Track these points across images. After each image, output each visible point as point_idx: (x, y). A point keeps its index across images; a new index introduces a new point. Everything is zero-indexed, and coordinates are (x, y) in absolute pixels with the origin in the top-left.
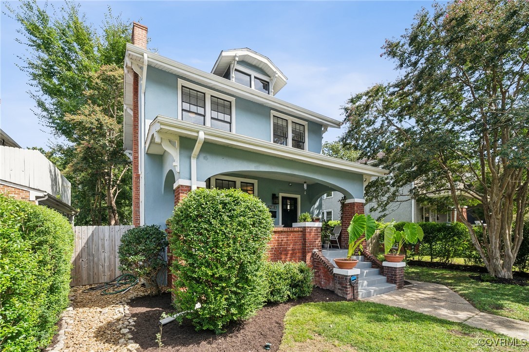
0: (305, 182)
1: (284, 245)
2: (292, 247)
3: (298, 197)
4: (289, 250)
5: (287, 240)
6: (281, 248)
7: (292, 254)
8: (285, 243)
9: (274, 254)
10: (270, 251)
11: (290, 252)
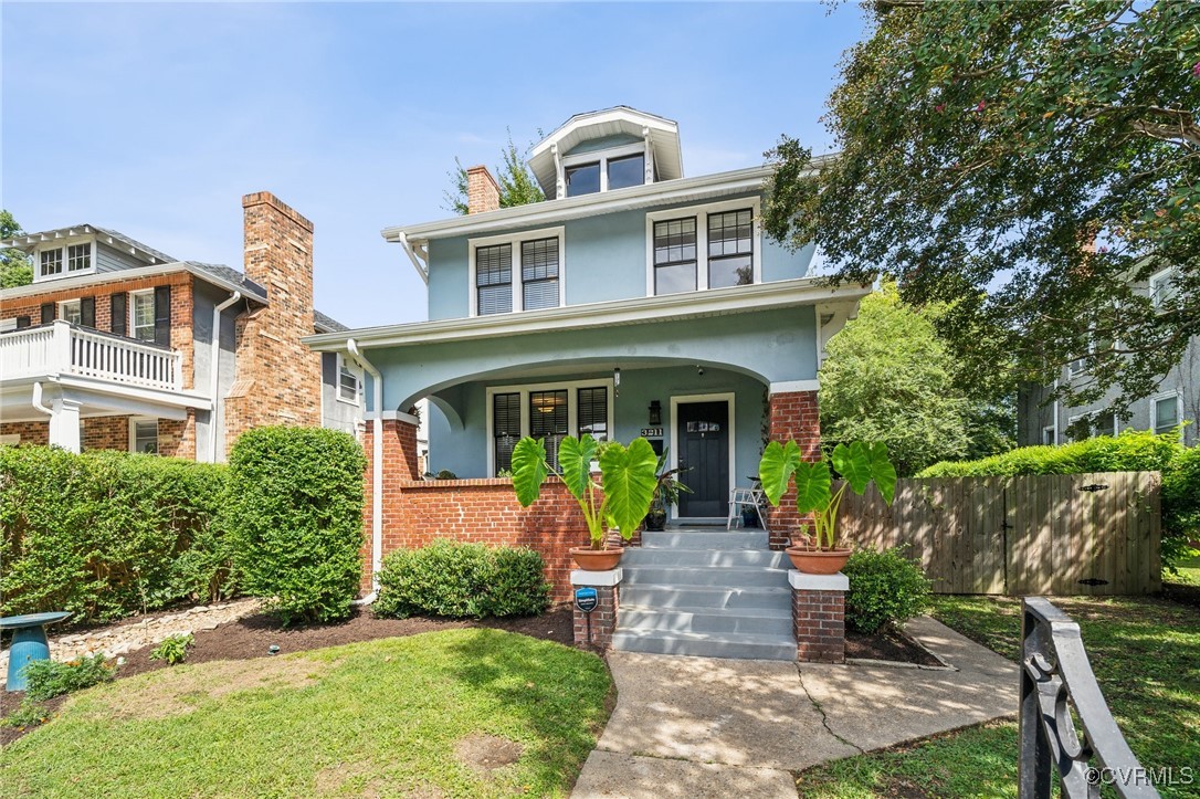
0: (617, 370)
1: (548, 514)
2: (569, 519)
3: (730, 397)
4: (560, 524)
5: (554, 502)
6: (539, 519)
7: (568, 533)
8: (550, 508)
9: (524, 529)
10: (517, 525)
11: (562, 529)
